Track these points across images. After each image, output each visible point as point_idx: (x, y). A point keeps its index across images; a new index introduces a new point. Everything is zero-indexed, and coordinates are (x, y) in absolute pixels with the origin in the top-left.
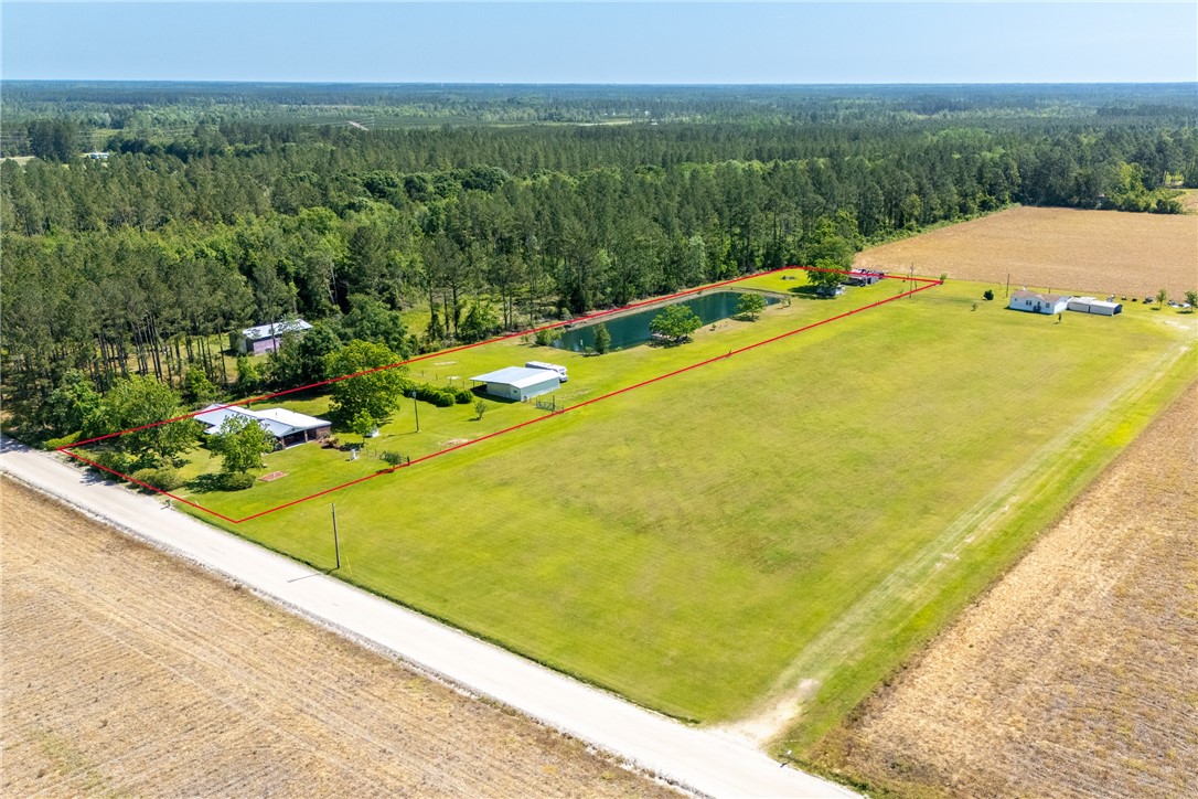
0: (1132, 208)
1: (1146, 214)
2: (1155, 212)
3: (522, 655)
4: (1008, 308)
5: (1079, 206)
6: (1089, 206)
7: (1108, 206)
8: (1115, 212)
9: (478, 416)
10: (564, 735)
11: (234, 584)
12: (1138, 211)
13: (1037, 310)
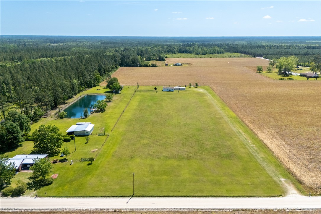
0: (146, 66)
1: (150, 67)
2: (151, 67)
3: (221, 197)
4: (162, 91)
5: (134, 66)
6: (137, 66)
7: (141, 66)
8: (142, 67)
9: (86, 141)
10: (265, 210)
11: (114, 210)
12: (148, 66)
13: (170, 91)
